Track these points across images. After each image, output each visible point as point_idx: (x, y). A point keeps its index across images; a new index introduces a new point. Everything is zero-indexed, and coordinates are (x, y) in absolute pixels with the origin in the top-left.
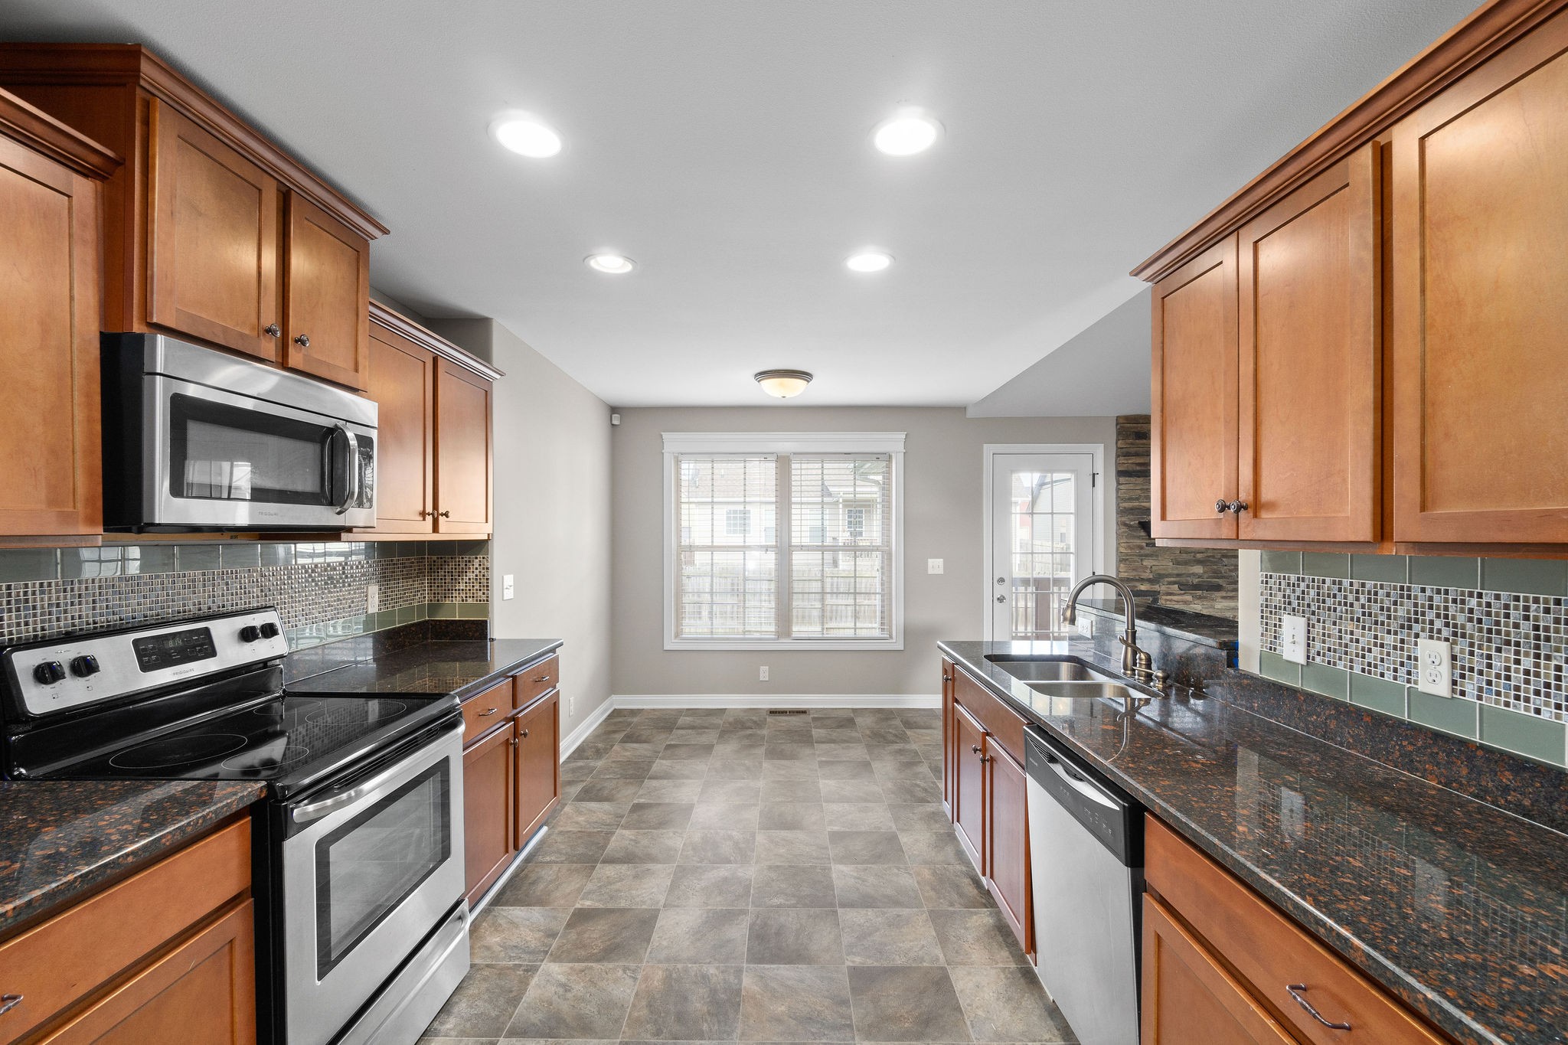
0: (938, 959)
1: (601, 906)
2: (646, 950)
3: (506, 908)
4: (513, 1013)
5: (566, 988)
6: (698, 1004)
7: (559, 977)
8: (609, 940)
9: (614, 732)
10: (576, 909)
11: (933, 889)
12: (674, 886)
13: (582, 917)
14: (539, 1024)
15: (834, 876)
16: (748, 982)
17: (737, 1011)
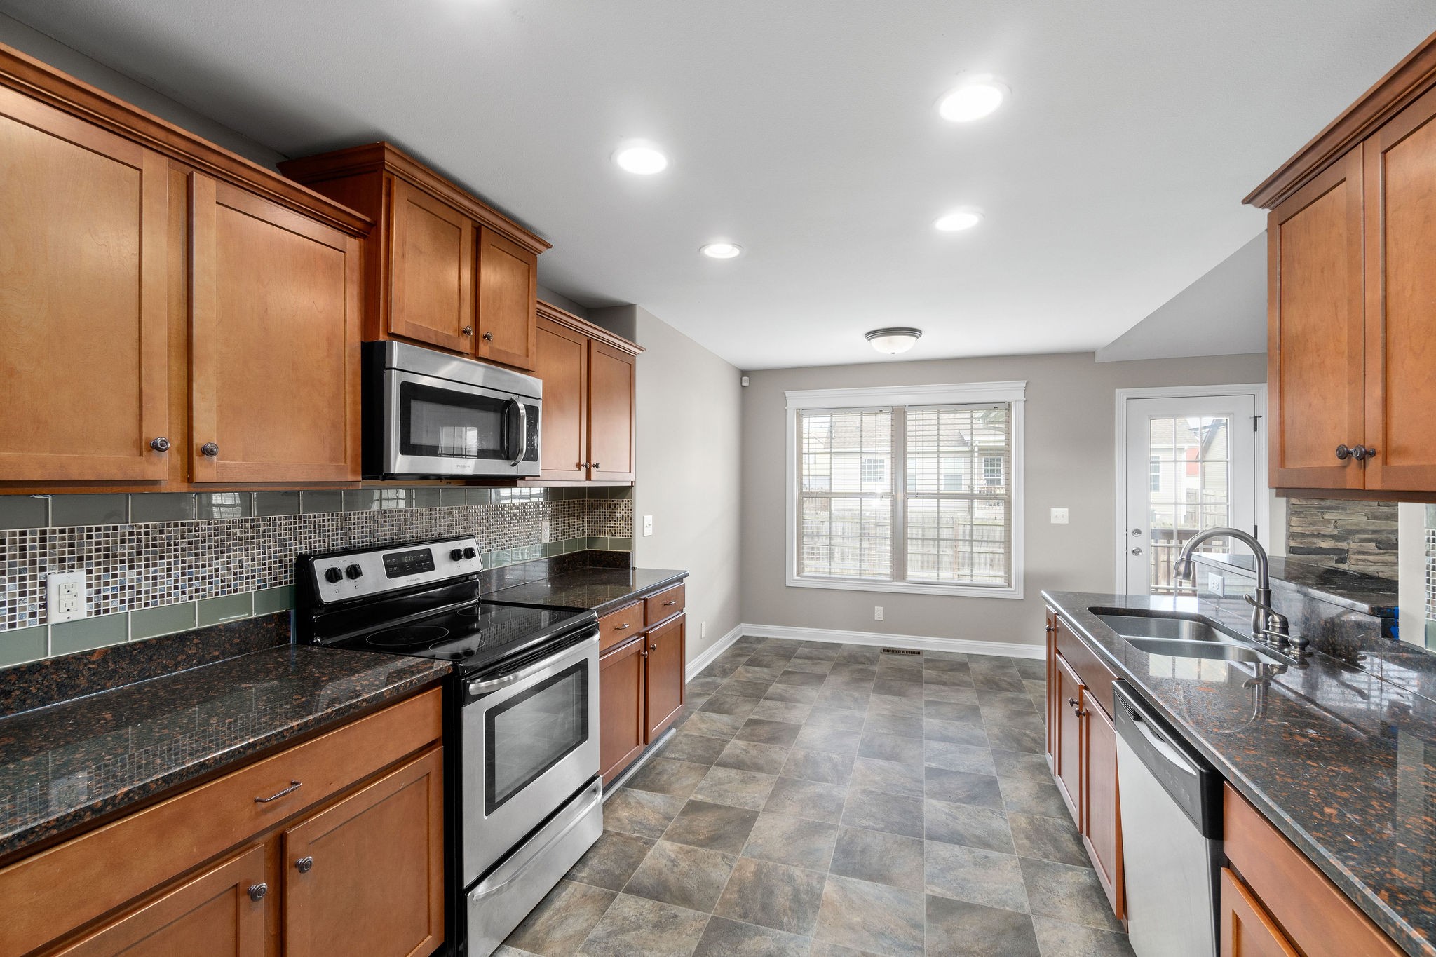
0: (1022, 906)
1: (711, 801)
2: (743, 844)
3: (636, 790)
4: (632, 874)
5: (674, 863)
6: (782, 898)
7: (670, 853)
8: (715, 830)
9: (740, 655)
10: (690, 800)
11: (1028, 837)
12: (774, 795)
13: (694, 807)
14: (650, 886)
15: (925, 808)
16: (829, 889)
17: (815, 912)
